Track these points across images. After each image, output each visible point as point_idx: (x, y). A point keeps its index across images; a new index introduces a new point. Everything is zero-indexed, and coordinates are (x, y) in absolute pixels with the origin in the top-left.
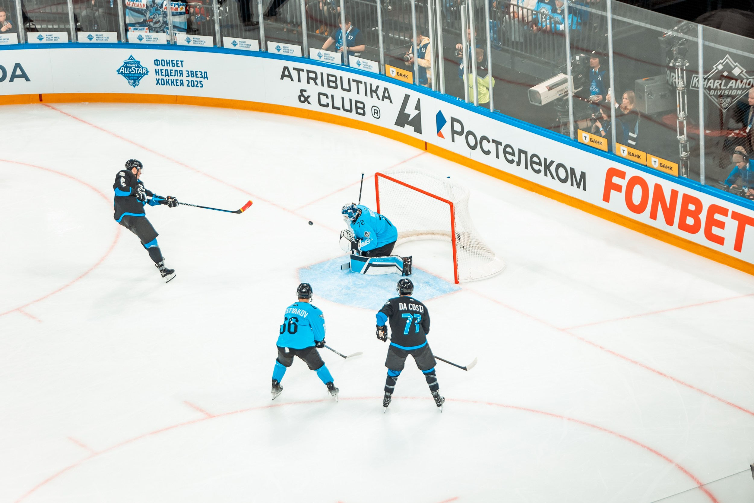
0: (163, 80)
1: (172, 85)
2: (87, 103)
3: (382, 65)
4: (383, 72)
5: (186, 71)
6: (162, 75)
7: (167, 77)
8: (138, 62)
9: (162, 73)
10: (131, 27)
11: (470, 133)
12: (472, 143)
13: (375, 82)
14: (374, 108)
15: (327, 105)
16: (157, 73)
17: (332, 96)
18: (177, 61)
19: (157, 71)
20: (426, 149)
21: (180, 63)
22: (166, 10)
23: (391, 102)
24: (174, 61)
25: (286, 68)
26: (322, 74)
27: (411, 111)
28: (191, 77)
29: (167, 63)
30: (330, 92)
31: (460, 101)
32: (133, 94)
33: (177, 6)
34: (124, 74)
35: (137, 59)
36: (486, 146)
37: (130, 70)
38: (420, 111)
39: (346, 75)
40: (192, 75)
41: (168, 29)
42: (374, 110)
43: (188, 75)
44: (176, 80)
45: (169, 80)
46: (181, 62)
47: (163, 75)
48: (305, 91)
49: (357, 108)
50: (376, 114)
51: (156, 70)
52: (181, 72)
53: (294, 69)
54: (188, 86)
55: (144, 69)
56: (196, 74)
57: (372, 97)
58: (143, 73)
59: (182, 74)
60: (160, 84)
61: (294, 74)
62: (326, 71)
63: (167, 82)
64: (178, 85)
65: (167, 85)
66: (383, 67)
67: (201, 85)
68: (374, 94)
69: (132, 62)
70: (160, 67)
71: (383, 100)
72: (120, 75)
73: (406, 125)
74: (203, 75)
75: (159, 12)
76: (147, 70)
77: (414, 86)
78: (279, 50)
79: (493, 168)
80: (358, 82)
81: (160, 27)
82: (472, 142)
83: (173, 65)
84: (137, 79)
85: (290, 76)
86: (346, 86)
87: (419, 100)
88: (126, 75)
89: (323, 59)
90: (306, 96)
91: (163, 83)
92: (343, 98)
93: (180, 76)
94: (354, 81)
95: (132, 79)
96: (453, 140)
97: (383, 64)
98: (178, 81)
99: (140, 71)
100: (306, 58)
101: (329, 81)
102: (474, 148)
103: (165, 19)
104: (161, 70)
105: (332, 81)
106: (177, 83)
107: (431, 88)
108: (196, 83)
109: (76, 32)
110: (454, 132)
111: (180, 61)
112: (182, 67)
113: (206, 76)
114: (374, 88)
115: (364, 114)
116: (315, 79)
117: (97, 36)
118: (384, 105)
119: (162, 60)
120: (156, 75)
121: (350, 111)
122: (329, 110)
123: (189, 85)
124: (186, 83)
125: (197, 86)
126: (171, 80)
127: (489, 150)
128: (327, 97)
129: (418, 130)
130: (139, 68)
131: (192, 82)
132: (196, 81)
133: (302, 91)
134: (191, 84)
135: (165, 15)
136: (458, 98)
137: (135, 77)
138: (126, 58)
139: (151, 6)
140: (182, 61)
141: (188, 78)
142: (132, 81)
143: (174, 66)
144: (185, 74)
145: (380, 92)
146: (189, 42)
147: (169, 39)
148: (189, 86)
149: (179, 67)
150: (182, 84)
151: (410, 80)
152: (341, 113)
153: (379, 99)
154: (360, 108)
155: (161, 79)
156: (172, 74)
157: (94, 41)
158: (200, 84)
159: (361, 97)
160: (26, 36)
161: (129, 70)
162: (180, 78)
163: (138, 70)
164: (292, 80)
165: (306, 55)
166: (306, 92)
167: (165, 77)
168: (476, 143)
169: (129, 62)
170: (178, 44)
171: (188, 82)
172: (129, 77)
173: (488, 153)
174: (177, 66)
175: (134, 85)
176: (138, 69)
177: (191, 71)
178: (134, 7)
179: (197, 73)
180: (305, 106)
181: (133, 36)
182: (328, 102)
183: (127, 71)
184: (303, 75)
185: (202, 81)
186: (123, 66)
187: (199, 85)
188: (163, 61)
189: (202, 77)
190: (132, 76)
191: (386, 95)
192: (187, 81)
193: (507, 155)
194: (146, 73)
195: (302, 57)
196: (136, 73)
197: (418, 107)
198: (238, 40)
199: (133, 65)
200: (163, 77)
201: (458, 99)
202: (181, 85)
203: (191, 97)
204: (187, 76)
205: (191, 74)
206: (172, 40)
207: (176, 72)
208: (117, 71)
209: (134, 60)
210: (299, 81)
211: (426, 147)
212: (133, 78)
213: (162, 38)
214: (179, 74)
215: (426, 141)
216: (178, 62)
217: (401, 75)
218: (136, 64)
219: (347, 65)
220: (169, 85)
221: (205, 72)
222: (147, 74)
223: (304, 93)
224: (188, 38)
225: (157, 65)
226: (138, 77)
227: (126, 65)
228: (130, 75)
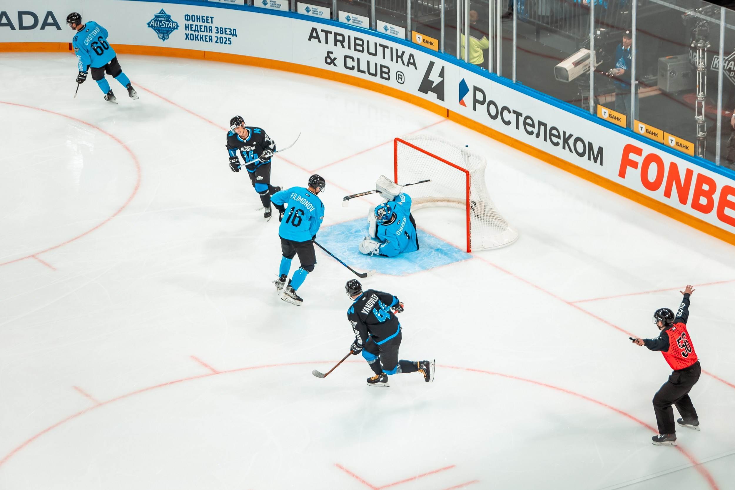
0: (192, 36)
1: (201, 40)
4: (409, 38)
5: (216, 27)
6: (191, 30)
7: (196, 32)
8: (169, 17)
9: (191, 28)
11: (491, 103)
12: (493, 113)
13: (401, 48)
14: (398, 73)
15: (353, 68)
16: (187, 28)
17: (358, 59)
18: (207, 17)
19: (187, 26)
20: (448, 116)
21: (210, 19)
23: (416, 68)
24: (204, 17)
25: (314, 30)
26: (349, 37)
27: (435, 78)
28: (221, 33)
29: (197, 19)
30: (356, 55)
32: (162, 48)
34: (155, 27)
35: (168, 13)
36: (507, 116)
37: (161, 24)
38: (444, 78)
39: (373, 40)
42: (399, 75)
44: (205, 36)
45: (198, 35)
47: (193, 30)
48: (332, 53)
49: (382, 72)
50: (400, 79)
52: (210, 28)
53: (322, 31)
55: (174, 23)
56: (226, 31)
57: (397, 62)
58: (173, 27)
59: (211, 30)
60: (189, 39)
61: (322, 36)
62: (354, 34)
63: (197, 37)
64: (207, 41)
65: (196, 40)
66: (410, 33)
68: (399, 59)
69: (163, 15)
70: (190, 22)
71: (408, 65)
72: (151, 28)
73: (429, 92)
74: (232, 32)
76: (177, 25)
77: (439, 54)
78: (308, 11)
79: (512, 138)
80: (384, 47)
82: (493, 111)
83: (203, 20)
84: (167, 33)
85: (318, 37)
86: (372, 50)
87: (443, 67)
89: (351, 22)
90: (333, 58)
91: (192, 38)
92: (368, 62)
93: (209, 32)
94: (380, 45)
95: (161, 33)
96: (475, 109)
97: (410, 30)
98: (208, 37)
99: (170, 25)
100: (334, 21)
101: (356, 44)
102: (494, 117)
104: (191, 25)
105: (359, 45)
106: (206, 38)
108: (224, 40)
110: (476, 101)
111: (210, 17)
112: (212, 23)
113: (235, 34)
114: (400, 54)
115: (388, 79)
116: (342, 42)
118: (408, 71)
120: (186, 30)
121: (375, 75)
122: (355, 73)
123: (218, 41)
125: (225, 43)
126: (200, 35)
127: (509, 121)
128: (353, 60)
129: (441, 97)
130: (170, 22)
131: (221, 39)
132: (225, 38)
133: (329, 53)
134: (220, 41)
137: (165, 30)
138: (157, 11)
141: (217, 35)
142: (162, 35)
143: (204, 22)
144: (214, 30)
145: (406, 58)
148: (218, 43)
149: (209, 23)
150: (211, 40)
151: (435, 47)
152: (366, 77)
153: (404, 64)
154: (385, 73)
155: (191, 34)
156: (201, 30)
159: (387, 62)
161: (159, 23)
162: (209, 34)
163: (168, 24)
164: (320, 41)
165: (334, 18)
168: (497, 113)
169: (160, 15)
170: (209, 0)
172: (159, 30)
173: (508, 123)
174: (207, 22)
177: (221, 28)
180: (331, 68)
182: (353, 65)
183: (157, 25)
184: (331, 37)
185: (231, 38)
186: (154, 20)
187: (228, 42)
188: (193, 17)
189: (231, 34)
191: (412, 61)
192: (216, 37)
193: (527, 127)
194: (176, 27)
195: (331, 20)
196: (166, 27)
197: (442, 74)
199: (164, 19)
200: (193, 32)
202: (209, 41)
203: (219, 53)
204: (216, 33)
205: (221, 31)
207: (206, 28)
208: (148, 24)
209: (165, 13)
210: (327, 43)
211: (448, 114)
212: (163, 32)
214: (208, 30)
215: (448, 108)
217: (426, 42)
218: (166, 18)
219: (374, 29)
220: (198, 40)
221: (234, 30)
222: (177, 29)
223: (330, 55)
225: (188, 20)
226: (168, 31)
227: (157, 18)
228: (161, 29)
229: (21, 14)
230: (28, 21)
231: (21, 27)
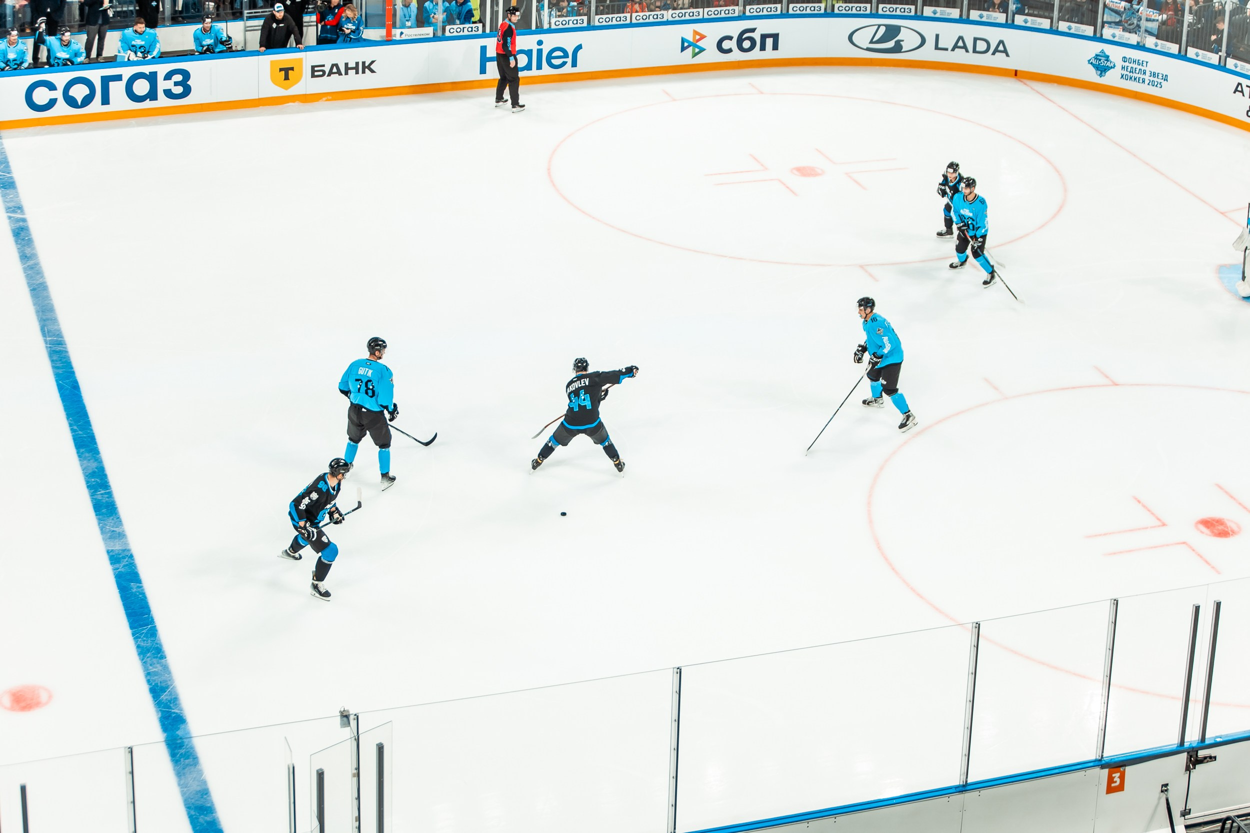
1: (1134, 81)
2: (1056, 85)
5: (1150, 71)
6: (1127, 71)
7: (1131, 73)
8: (1108, 57)
9: (1127, 69)
10: (1107, 25)
16: (1123, 69)
18: (1143, 61)
19: (1123, 67)
22: (1141, 15)
24: (1140, 60)
25: (1239, 84)
28: (1153, 77)
29: (1134, 61)
32: (1098, 83)
33: (1151, 13)
34: (1094, 64)
35: (1107, 54)
37: (1100, 62)
41: (1140, 31)
43: (1150, 75)
44: (1139, 78)
45: (1132, 76)
46: (1146, 63)
51: (1122, 65)
52: (1144, 71)
53: (1247, 86)
55: (1112, 63)
56: (1158, 76)
58: (1111, 66)
59: (1145, 73)
60: (1123, 79)
63: (1131, 78)
64: (1140, 83)
65: (1130, 80)
69: (1103, 55)
70: (1127, 64)
72: (1090, 65)
74: (1164, 77)
75: (1134, 15)
76: (1114, 65)
78: (1236, 67)
81: (1133, 29)
83: (1139, 64)
85: (1242, 92)
88: (1095, 66)
91: (1126, 79)
95: (1099, 70)
98: (1141, 79)
99: (1108, 64)
103: (1139, 23)
104: (1127, 66)
106: (1139, 80)
108: (1156, 84)
109: (1058, 22)
112: (1146, 67)
113: (1166, 79)
117: (1076, 28)
124: (1147, 82)
125: (1156, 86)
126: (1134, 77)
130: (1108, 61)
132: (1156, 81)
134: (1152, 83)
135: (1140, 19)
137: (1103, 68)
138: (1098, 51)
139: (1129, 9)
141: (1150, 78)
142: (1100, 72)
144: (1148, 73)
146: (1156, 46)
147: (1139, 41)
148: (1150, 85)
149: (1144, 66)
150: (1144, 82)
155: (1126, 75)
156: (1136, 72)
157: (1072, 31)
160: (1014, 17)
162: (1142, 76)
163: (1106, 63)
164: (1243, 95)
169: (1100, 55)
170: (1146, 46)
172: (1097, 68)
174: (1142, 66)
175: (1101, 75)
177: (1154, 72)
178: (1113, 7)
181: (1107, 33)
183: (1096, 62)
185: (1162, 83)
186: (1094, 58)
187: (1159, 85)
188: (1130, 59)
189: (1162, 79)
190: (1100, 68)
192: (1149, 80)
196: (1105, 65)
198: (1201, 52)
199: (1103, 58)
200: (1128, 73)
202: (1142, 83)
203: (1150, 95)
205: (1153, 75)
206: (1141, 42)
207: (1140, 70)
208: (1088, 61)
213: (1133, 39)
214: (1142, 73)
218: (1105, 57)
220: (1132, 81)
221: (1166, 75)
222: (1114, 68)
224: (1156, 43)
225: (1124, 62)
226: (1105, 70)
227: (1097, 57)
228: (1099, 66)
229: (975, 39)
230: (981, 46)
231: (975, 51)
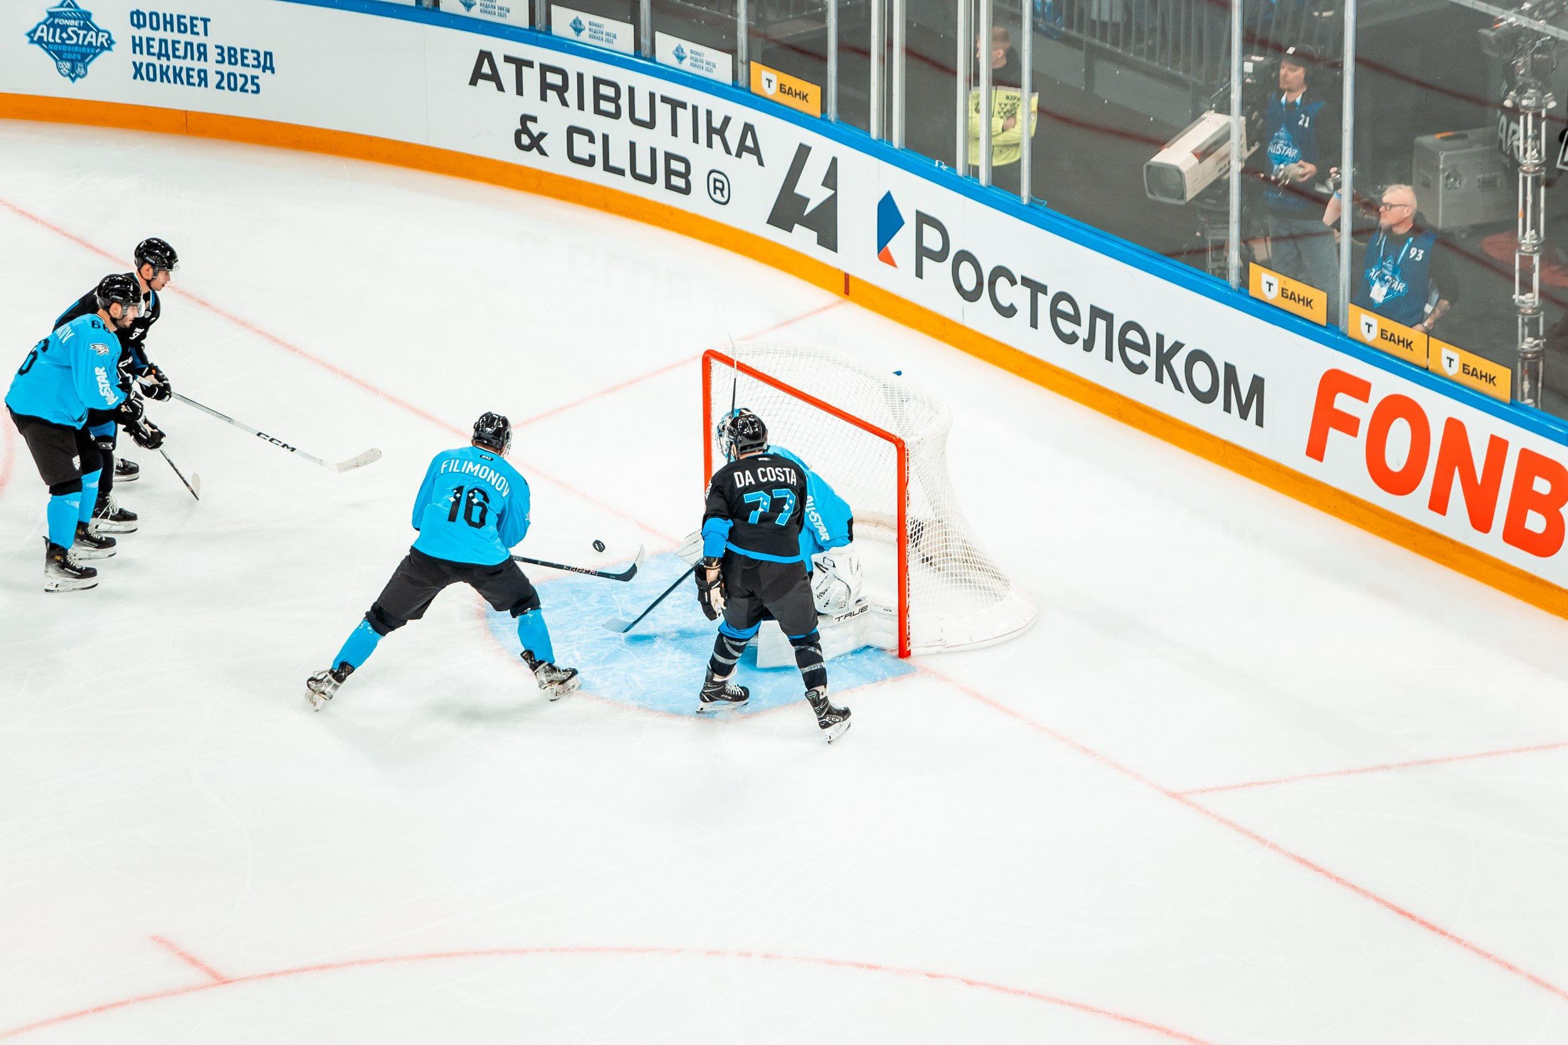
0: (151, 68)
1: (175, 82)
3: (742, 62)
4: (742, 82)
5: (217, 47)
6: (149, 53)
7: (164, 60)
8: (87, 16)
9: (149, 46)
11: (964, 256)
12: (969, 284)
13: (721, 107)
14: (714, 175)
15: (590, 162)
16: (138, 49)
17: (605, 138)
18: (192, 19)
19: (137, 41)
20: (847, 292)
21: (200, 24)
23: (761, 163)
24: (184, 17)
25: (485, 56)
26: (580, 77)
27: (812, 190)
28: (230, 63)
29: (165, 22)
30: (599, 125)
31: (942, 170)
32: (69, 100)
34: (48, 43)
35: (83, 6)
36: (1006, 293)
37: (64, 36)
38: (836, 190)
39: (644, 84)
40: (233, 60)
42: (715, 180)
43: (220, 58)
44: (188, 70)
45: (168, 67)
46: (202, 23)
47: (154, 54)
48: (534, 119)
49: (669, 172)
50: (718, 192)
51: (134, 38)
52: (202, 49)
53: (508, 59)
54: (219, 86)
55: (100, 34)
56: (243, 58)
57: (710, 144)
58: (99, 44)
59: (205, 54)
60: (142, 78)
61: (507, 72)
62: (593, 69)
63: (164, 73)
64: (194, 84)
65: (162, 80)
66: (745, 67)
67: (255, 88)
68: (716, 139)
69: (70, 12)
70: (146, 32)
71: (739, 155)
72: (36, 47)
73: (796, 226)
74: (262, 59)
76: (109, 38)
77: (825, 124)
78: (468, 6)
79: (1020, 353)
80: (676, 105)
82: (969, 280)
83: (182, 28)
84: (82, 60)
85: (495, 77)
86: (643, 113)
87: (834, 160)
88: (50, 47)
89: (584, 37)
90: (536, 134)
91: (151, 76)
92: (633, 146)
93: (199, 59)
94: (664, 99)
95: (67, 60)
96: (919, 274)
97: (744, 59)
98: (194, 74)
99: (91, 37)
100: (540, 32)
101: (598, 97)
102: (972, 296)
104: (148, 39)
105: (607, 99)
106: (189, 76)
107: (869, 132)
108: (241, 81)
110: (922, 252)
111: (202, 19)
112: (206, 34)
113: (268, 65)
114: (717, 123)
115: (686, 191)
116: (561, 90)
118: (740, 169)
119: (151, 14)
120: (134, 52)
121: (652, 180)
122: (596, 175)
123: (222, 85)
124: (213, 79)
125: (243, 90)
126: (174, 68)
127: (1012, 305)
128: (592, 140)
129: (828, 240)
130: (89, 29)
131: (232, 78)
132: (241, 75)
133: (525, 119)
134: (229, 83)
136: (937, 162)
137: (77, 53)
140: (206, 21)
141: (220, 67)
142: (68, 65)
143: (185, 31)
144: (213, 54)
145: (733, 135)
148: (223, 88)
149: (198, 34)
150: (203, 80)
151: (812, 107)
152: (626, 185)
153: (728, 151)
154: (678, 174)
155: (148, 65)
156: (177, 53)
158: (253, 83)
159: (682, 145)
161: (61, 33)
162: (198, 65)
163: (85, 36)
164: (500, 88)
165: (540, 24)
166: (536, 122)
167: (159, 58)
168: (980, 284)
169: (61, 12)
171: (219, 77)
172: (58, 52)
173: (1009, 312)
174: (193, 32)
175: (73, 75)
176: (85, 32)
177: (229, 49)
179: (245, 54)
180: (531, 160)
182: (592, 153)
183: (54, 37)
184: (531, 77)
185: (257, 78)
186: (44, 23)
187: (249, 87)
188: (154, 17)
189: (258, 66)
190: (67, 52)
191: (749, 142)
192: (217, 73)
193: (1060, 321)
194: (106, 45)
195: (530, 30)
196: (80, 43)
197: (830, 180)
199: (72, 22)
200: (153, 60)
201: (937, 165)
202: (200, 85)
203: (227, 117)
204: (217, 62)
205: (230, 56)
207: (189, 47)
208: (29, 35)
209: (76, 7)
210: (520, 92)
211: (847, 286)
212: (70, 56)
214: (196, 55)
215: (848, 272)
216: (195, 22)
217: (789, 92)
218: (79, 19)
219: (648, 56)
220: (169, 81)
221: (266, 54)
222: (109, 48)
223: (530, 124)
225: (139, 26)
226: (84, 56)
227: (53, 19)
228: (64, 48)
